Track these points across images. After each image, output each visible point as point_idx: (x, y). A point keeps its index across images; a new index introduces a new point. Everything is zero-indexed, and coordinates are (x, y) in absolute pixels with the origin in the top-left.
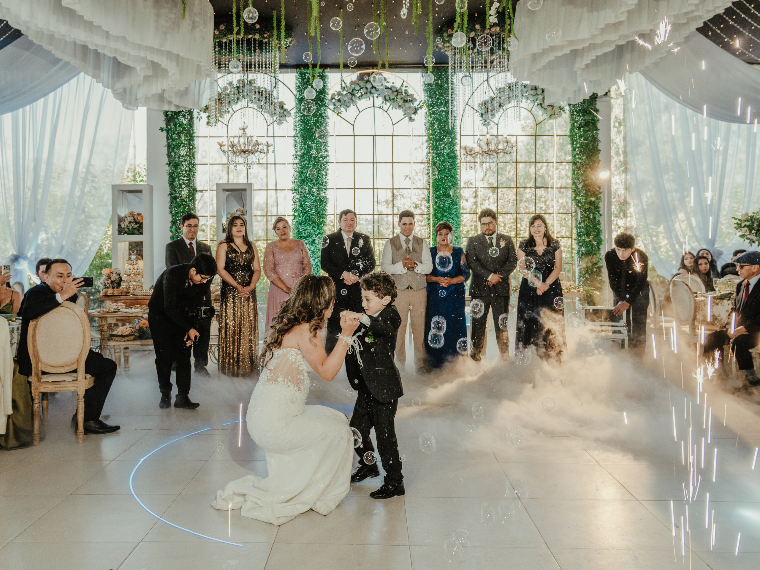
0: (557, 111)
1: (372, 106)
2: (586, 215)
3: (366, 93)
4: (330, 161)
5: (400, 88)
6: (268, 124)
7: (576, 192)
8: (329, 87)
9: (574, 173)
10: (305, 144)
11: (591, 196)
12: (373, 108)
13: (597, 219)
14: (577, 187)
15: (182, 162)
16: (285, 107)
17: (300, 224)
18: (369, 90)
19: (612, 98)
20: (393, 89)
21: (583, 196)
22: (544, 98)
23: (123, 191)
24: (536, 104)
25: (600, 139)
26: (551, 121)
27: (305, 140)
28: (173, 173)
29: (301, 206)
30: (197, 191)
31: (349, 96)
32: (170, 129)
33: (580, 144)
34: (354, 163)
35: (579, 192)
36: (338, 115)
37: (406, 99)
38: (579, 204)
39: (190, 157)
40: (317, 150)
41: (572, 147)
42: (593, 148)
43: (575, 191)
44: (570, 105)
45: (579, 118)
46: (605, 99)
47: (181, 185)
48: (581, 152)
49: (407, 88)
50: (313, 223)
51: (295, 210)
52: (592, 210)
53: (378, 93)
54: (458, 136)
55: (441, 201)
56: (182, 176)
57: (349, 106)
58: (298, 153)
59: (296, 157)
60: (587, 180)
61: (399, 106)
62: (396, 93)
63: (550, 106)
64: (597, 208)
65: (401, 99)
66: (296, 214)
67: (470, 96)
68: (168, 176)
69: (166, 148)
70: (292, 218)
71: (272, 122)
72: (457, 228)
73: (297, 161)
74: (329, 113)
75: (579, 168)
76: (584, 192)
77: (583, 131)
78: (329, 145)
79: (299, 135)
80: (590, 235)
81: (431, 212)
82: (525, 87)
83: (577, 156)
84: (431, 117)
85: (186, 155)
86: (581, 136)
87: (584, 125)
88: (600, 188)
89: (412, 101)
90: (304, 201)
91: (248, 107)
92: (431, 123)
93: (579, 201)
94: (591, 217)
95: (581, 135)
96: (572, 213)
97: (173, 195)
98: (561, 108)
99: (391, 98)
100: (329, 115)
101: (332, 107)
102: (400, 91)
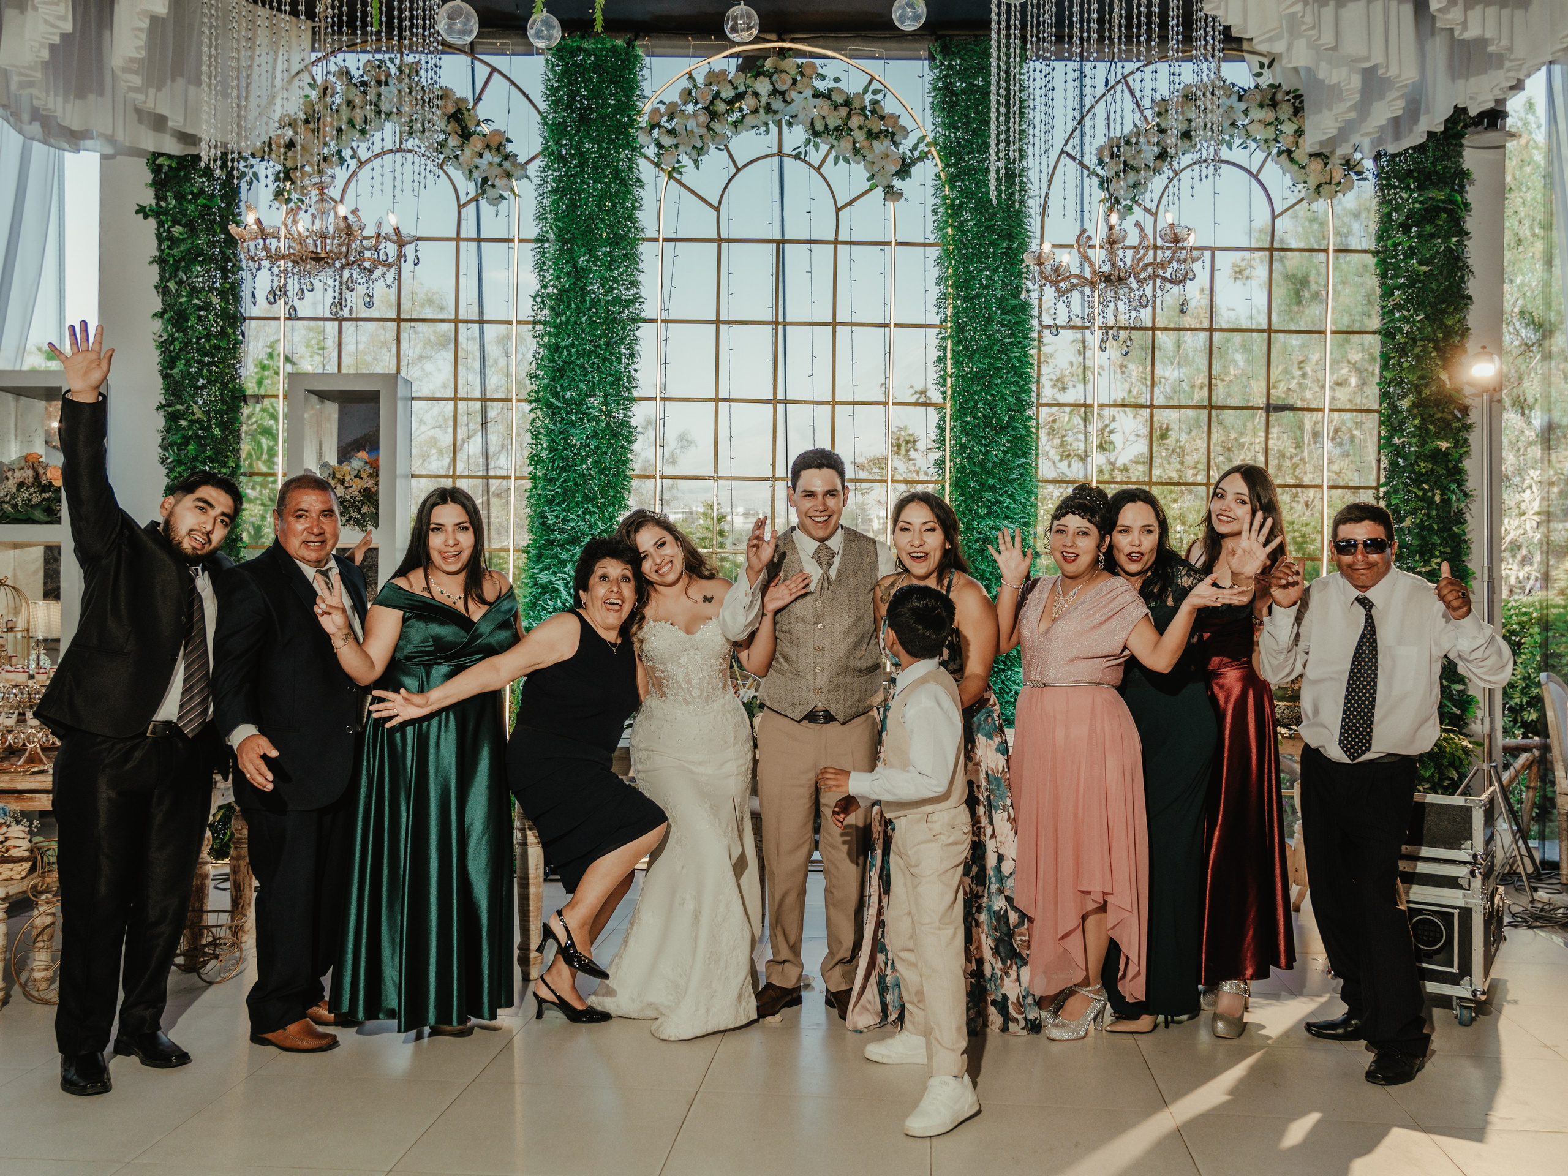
0: (1338, 174)
1: (775, 151)
2: (1421, 494)
3: (756, 111)
4: (643, 315)
5: (860, 96)
6: (462, 202)
7: (1391, 421)
8: (647, 93)
9: (1385, 366)
10: (567, 262)
11: (1438, 436)
12: (776, 159)
13: (1455, 504)
14: (1395, 410)
15: (200, 308)
16: (510, 148)
17: (550, 502)
18: (764, 100)
19: (1512, 135)
20: (834, 97)
21: (1412, 435)
22: (1299, 133)
23: (19, 392)
24: (1275, 150)
25: (1470, 262)
26: (1321, 206)
27: (571, 250)
28: (172, 343)
29: (551, 450)
30: (245, 399)
31: (704, 118)
32: (166, 213)
33: (1408, 278)
34: (718, 322)
35: (1402, 423)
36: (670, 177)
37: (876, 130)
38: (1400, 461)
39: (222, 294)
40: (603, 280)
41: (1381, 285)
42: (1446, 290)
43: (1389, 417)
44: (1377, 158)
45: (1405, 195)
46: (1491, 137)
47: (194, 378)
48: (1409, 299)
49: (879, 97)
50: (586, 496)
51: (535, 460)
52: (1439, 477)
53: (792, 109)
54: (1034, 245)
55: (979, 442)
56: (198, 350)
57: (700, 151)
58: (550, 290)
59: (540, 299)
60: (1427, 385)
61: (856, 151)
62: (843, 111)
63: (1318, 155)
64: (1457, 474)
65: (860, 128)
66: (539, 474)
67: (1071, 124)
68: (158, 352)
69: (156, 268)
70: (529, 484)
71: (472, 194)
72: (1026, 524)
73: (546, 312)
74: (645, 169)
75: (1403, 349)
76: (1417, 421)
77: (1419, 236)
78: (642, 266)
79: (552, 236)
80: (1433, 556)
81: (948, 475)
82: (1240, 99)
83: (1397, 315)
84: (952, 189)
85: (211, 289)
86: (1411, 252)
87: (1423, 217)
88: (1465, 410)
89: (893, 134)
90: (561, 433)
91: (400, 150)
92: (953, 205)
93: (1398, 451)
94: (1437, 499)
95: (1410, 247)
96: (1377, 489)
97: (170, 409)
98: (1349, 165)
99: (831, 127)
100: (643, 177)
101: (651, 151)
102: (856, 105)
